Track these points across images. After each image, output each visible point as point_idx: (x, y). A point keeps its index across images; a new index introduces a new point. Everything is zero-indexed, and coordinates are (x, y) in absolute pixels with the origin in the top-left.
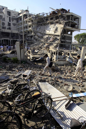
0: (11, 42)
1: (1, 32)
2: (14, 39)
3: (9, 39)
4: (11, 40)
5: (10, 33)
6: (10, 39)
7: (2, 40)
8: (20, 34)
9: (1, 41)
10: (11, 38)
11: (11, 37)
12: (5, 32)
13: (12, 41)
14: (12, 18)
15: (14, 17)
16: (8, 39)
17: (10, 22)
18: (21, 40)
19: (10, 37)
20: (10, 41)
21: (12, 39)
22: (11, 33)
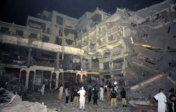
2: (68, 71)
5: (58, 55)
6: (56, 68)
8: (83, 57)
9: (28, 76)
11: (60, 65)
14: (65, 28)
15: (69, 28)
17: (60, 37)
19: (58, 63)
21: (62, 71)
22: (61, 54)
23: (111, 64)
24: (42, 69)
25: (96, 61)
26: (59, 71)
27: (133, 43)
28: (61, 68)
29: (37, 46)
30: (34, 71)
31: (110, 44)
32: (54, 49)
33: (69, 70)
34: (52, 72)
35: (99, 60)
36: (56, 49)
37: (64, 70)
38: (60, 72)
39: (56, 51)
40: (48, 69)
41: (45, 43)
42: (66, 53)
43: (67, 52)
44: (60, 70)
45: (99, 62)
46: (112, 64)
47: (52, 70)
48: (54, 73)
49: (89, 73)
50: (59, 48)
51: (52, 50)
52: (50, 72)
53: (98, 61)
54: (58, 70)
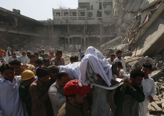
0: (85, 40)
2: (91, 36)
3: (82, 35)
4: (85, 38)
9: (69, 40)
12: (75, 24)
14: (103, 2)
16: (81, 36)
18: (104, 37)
19: (84, 32)
21: (87, 36)
22: (85, 25)
24: (75, 36)
36: (82, 23)
40: (79, 36)
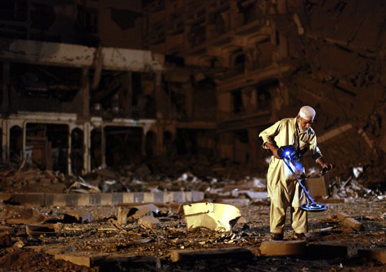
0: (87, 141)
1: (7, 67)
2: (117, 121)
3: (74, 117)
4: (87, 129)
5: (85, 72)
6: (82, 118)
7: (16, 131)
9: (6, 140)
10: (94, 113)
11: (92, 104)
13: (95, 133)
16: (69, 119)
18: (172, 129)
19: (86, 100)
20: (79, 132)
21: (98, 121)
23: (249, 95)
24: (41, 120)
25: (206, 86)
26: (92, 124)
27: (301, 31)
28: (97, 114)
29: (24, 53)
30: (21, 126)
31: (242, 34)
32: (72, 60)
33: (120, 120)
34: (72, 127)
35: (217, 81)
36: (78, 58)
37: (105, 119)
38: (94, 126)
39: (77, 63)
40: (59, 120)
41: (45, 43)
42: (107, 68)
43: (111, 64)
44: (93, 119)
45: (218, 88)
46: (254, 94)
47: (70, 121)
48: (76, 130)
49: (183, 125)
50: (85, 55)
51: (65, 62)
52: (66, 127)
53: (214, 85)
54: (88, 119)
